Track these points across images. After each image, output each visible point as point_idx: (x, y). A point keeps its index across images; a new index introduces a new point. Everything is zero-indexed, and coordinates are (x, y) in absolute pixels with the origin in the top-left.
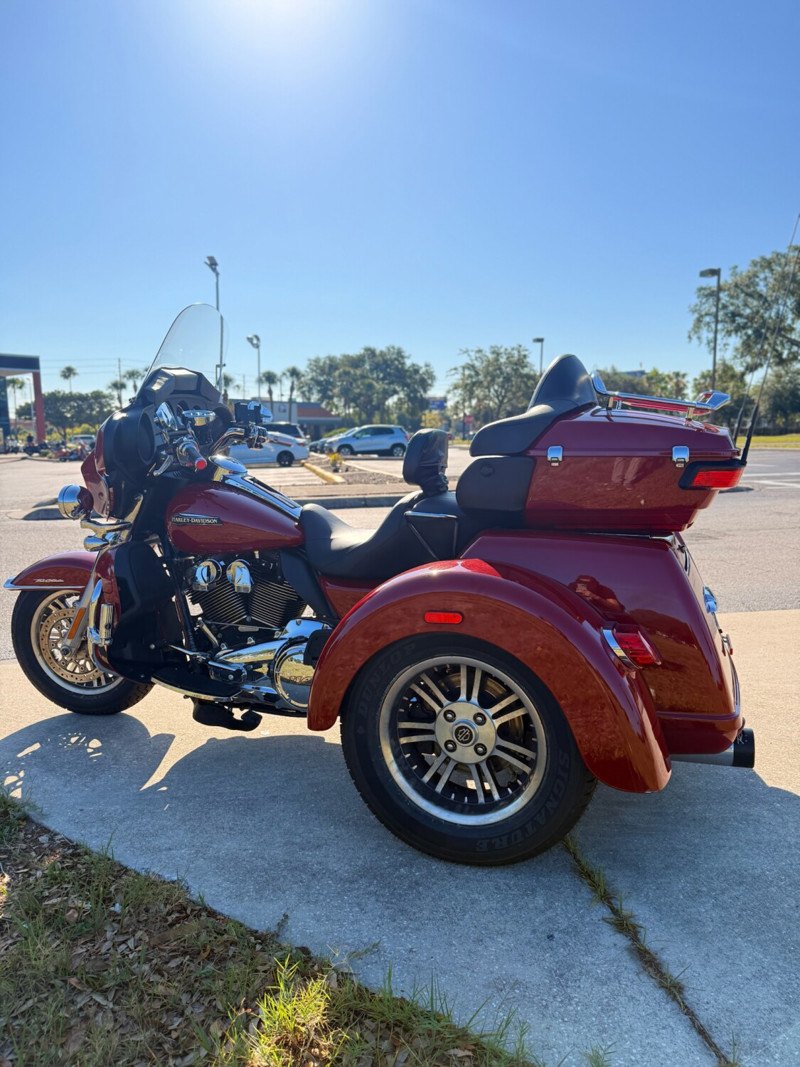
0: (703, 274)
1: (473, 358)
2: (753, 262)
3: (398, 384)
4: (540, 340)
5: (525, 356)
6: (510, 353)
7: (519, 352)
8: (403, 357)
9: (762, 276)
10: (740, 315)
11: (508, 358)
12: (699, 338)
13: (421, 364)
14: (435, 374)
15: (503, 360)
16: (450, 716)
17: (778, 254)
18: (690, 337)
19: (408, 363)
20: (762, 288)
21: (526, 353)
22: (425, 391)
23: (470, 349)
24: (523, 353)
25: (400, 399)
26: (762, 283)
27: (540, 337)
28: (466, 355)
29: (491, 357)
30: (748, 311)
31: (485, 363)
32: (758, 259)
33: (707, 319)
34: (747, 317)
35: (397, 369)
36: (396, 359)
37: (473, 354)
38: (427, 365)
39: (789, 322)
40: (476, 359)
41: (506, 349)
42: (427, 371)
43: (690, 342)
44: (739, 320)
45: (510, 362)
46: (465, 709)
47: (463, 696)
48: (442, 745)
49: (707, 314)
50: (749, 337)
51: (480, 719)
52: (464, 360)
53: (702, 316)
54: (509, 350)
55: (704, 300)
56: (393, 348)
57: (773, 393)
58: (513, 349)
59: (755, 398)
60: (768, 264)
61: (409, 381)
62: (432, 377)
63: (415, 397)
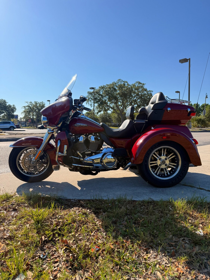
0: (91, 88)
1: (29, 104)
2: (99, 87)
3: (4, 110)
4: (49, 101)
5: (44, 105)
6: (40, 104)
7: (42, 103)
8: (6, 103)
9: (101, 90)
10: (97, 99)
11: (39, 105)
12: (89, 103)
13: (12, 105)
14: (16, 108)
15: (38, 105)
16: (160, 159)
17: (104, 86)
18: (86, 103)
19: (7, 104)
20: (101, 93)
21: (44, 104)
22: (13, 112)
23: (28, 102)
24: (43, 104)
25: (5, 115)
26: (102, 92)
27: (49, 100)
28: (27, 103)
29: (34, 104)
30: (98, 98)
31: (33, 106)
32: (100, 87)
33: (90, 99)
34: (98, 99)
35: (4, 105)
36: (3, 103)
37: (29, 103)
38: (13, 105)
39: (107, 101)
40: (30, 104)
41: (39, 102)
42: (13, 107)
43: (87, 104)
44: (97, 100)
45: (40, 106)
46: (163, 158)
47: (162, 155)
48: (158, 165)
49: (90, 98)
50: (99, 104)
51: (166, 159)
52: (26, 105)
53: (89, 98)
54: (40, 103)
55: (89, 95)
56: (3, 100)
57: (102, 118)
58: (41, 103)
59: (99, 119)
60: (102, 88)
61: (7, 109)
62: (15, 109)
63: (10, 114)
